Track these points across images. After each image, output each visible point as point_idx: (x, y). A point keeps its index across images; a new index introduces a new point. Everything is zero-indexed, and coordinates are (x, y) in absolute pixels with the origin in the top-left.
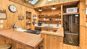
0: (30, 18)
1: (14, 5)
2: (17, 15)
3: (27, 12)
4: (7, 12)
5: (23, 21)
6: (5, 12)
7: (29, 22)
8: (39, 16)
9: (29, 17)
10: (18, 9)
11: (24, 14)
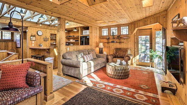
0: (55, 40)
1: (40, 31)
2: (42, 37)
3: (51, 34)
4: (36, 36)
5: (48, 42)
6: (34, 36)
7: (54, 43)
8: (67, 36)
9: (54, 38)
10: (43, 32)
11: (48, 36)
